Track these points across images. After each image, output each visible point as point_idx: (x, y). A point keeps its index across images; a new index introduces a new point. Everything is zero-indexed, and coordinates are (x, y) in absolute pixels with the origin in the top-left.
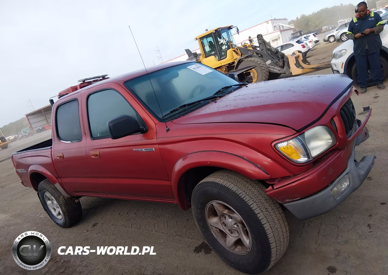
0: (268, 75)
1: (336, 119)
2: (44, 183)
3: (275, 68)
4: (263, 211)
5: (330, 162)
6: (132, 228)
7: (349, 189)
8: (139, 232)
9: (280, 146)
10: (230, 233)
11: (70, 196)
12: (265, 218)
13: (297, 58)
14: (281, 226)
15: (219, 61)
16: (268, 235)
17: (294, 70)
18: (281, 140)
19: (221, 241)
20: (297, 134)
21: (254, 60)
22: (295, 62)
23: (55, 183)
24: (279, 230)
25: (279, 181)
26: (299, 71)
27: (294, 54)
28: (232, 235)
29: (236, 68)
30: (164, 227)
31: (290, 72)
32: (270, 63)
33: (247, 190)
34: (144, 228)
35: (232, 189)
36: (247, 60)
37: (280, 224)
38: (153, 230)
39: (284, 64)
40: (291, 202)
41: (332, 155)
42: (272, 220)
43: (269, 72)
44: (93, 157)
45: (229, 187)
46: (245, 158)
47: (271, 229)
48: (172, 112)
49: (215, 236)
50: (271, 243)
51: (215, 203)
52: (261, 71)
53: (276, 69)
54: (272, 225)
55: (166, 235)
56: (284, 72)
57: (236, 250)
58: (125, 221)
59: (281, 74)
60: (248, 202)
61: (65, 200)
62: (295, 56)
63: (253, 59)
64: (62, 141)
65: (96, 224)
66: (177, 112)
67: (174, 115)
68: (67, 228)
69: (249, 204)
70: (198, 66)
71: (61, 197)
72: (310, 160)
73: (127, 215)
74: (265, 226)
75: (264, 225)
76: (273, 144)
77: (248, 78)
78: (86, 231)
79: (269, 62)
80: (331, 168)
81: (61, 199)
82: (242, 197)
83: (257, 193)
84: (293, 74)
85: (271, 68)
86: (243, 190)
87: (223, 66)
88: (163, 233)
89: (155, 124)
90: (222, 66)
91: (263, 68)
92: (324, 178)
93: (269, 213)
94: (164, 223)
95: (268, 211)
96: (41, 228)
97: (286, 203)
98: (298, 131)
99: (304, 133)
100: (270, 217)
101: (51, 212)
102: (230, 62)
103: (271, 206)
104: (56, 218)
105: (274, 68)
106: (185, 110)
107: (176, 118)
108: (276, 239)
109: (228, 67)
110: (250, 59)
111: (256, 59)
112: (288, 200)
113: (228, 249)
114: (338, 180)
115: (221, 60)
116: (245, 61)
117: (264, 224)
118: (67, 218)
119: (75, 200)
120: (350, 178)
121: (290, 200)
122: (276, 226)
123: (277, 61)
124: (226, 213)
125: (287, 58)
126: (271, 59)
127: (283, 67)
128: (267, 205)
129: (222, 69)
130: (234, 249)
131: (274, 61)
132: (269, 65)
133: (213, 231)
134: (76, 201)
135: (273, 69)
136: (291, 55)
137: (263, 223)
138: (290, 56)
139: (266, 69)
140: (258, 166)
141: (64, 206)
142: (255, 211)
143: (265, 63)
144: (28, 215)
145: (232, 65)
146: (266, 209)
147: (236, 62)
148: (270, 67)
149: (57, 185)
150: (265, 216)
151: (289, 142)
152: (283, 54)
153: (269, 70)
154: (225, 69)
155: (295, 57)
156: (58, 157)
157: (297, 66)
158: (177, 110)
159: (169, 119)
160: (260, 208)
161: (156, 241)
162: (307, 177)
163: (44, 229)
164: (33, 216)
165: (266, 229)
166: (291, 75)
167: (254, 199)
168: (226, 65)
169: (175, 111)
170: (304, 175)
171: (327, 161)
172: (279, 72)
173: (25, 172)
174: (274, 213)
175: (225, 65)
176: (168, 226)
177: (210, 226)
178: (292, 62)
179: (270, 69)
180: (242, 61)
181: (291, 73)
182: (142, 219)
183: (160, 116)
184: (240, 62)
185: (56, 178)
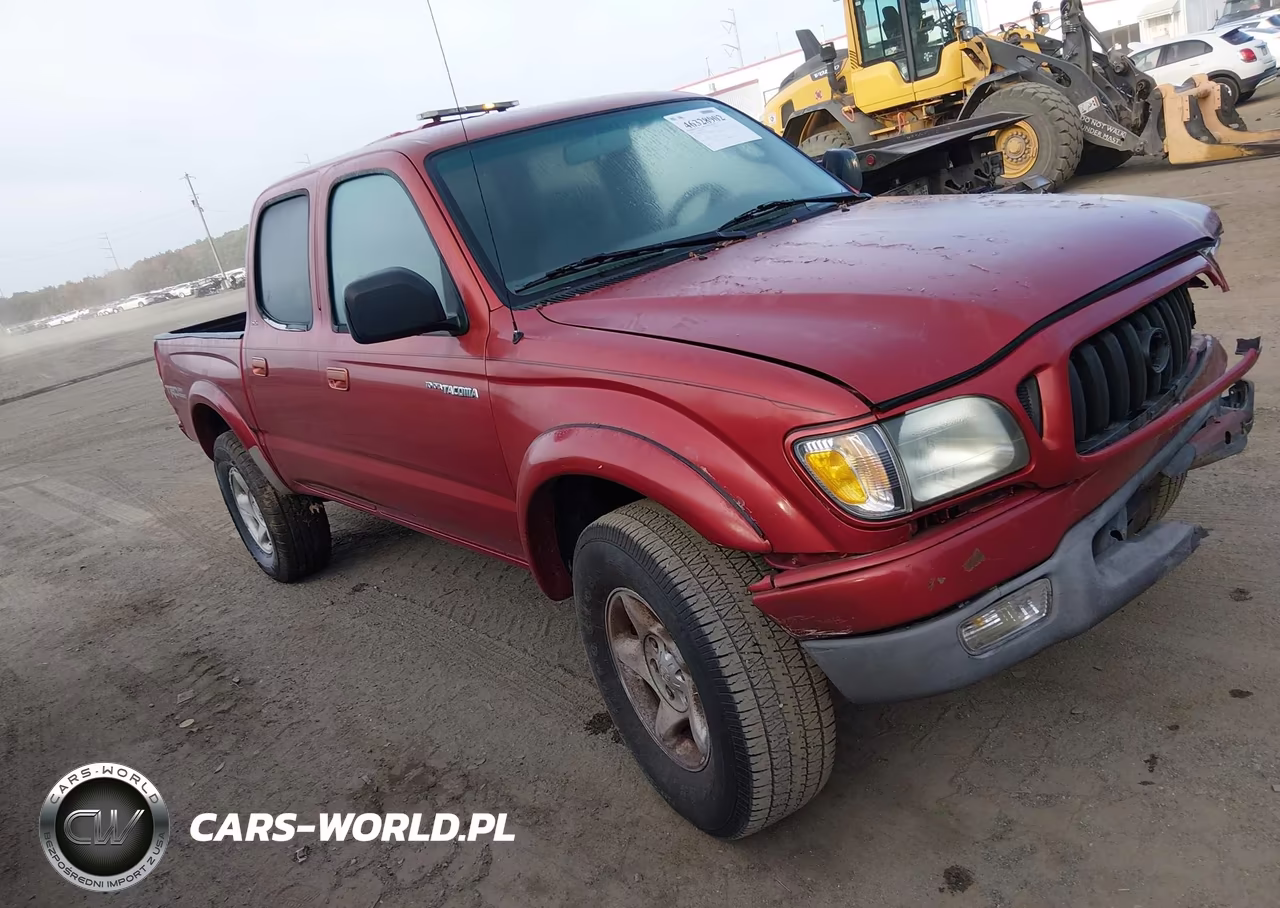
0: (1080, 153)
1: (1046, 382)
2: (227, 439)
3: (1110, 129)
4: (743, 651)
5: (982, 527)
6: (450, 617)
7: (1039, 629)
8: (464, 634)
9: (811, 449)
10: (668, 697)
11: (291, 493)
12: (744, 673)
13: (1197, 103)
14: (802, 708)
15: (909, 82)
16: (745, 730)
17: (1181, 145)
18: (819, 430)
19: (643, 714)
20: (872, 418)
21: (1033, 91)
22: (1187, 116)
23: (249, 444)
24: (791, 717)
25: (800, 564)
26: (1197, 150)
27: (1191, 82)
28: (672, 703)
29: (967, 114)
30: (536, 635)
31: (1163, 149)
32: (1094, 107)
33: (710, 573)
34: (482, 624)
35: (662, 565)
36: (1009, 89)
37: (798, 701)
38: (505, 636)
39: (1145, 117)
40: (820, 638)
41: (1004, 505)
42: (770, 685)
43: (1086, 143)
44: (334, 386)
45: (655, 555)
46: (705, 470)
47: (761, 711)
48: (551, 276)
49: (629, 695)
50: (754, 755)
51: (626, 596)
52: (1056, 134)
53: (1113, 135)
54: (766, 698)
55: (532, 659)
56: (1141, 149)
57: (679, 751)
58: (441, 592)
59: (1128, 154)
60: (698, 615)
61: (278, 500)
62: (1193, 92)
63: (1029, 87)
64: (267, 320)
65: (363, 585)
66: (572, 278)
67: (559, 287)
68: (286, 582)
69: (702, 621)
70: (709, 115)
71: (269, 488)
72: (902, 511)
73: (453, 576)
74: (737, 698)
75: (735, 696)
76: (791, 438)
77: (984, 161)
78: (328, 603)
79: (1089, 105)
80: (977, 549)
81: (266, 496)
82: (685, 594)
83: (741, 590)
84: (1173, 159)
85: (1095, 128)
86: (696, 572)
87: (922, 102)
88: (525, 650)
89: (490, 311)
90: (916, 103)
91: (1063, 125)
92: (941, 581)
93: (762, 661)
94: (541, 622)
95: (761, 653)
96: (220, 570)
97: (806, 639)
98: (875, 408)
99: (902, 414)
100: (763, 673)
101: (245, 528)
102: (950, 89)
103: (777, 637)
104: (259, 548)
105: (1104, 130)
106: (601, 275)
107: (554, 301)
108: (772, 745)
109: (938, 108)
110: (1018, 86)
111: (1045, 90)
112: (813, 632)
113: (658, 743)
114: (995, 594)
115: (917, 78)
116: (1003, 91)
117: (735, 692)
118: (281, 555)
119: (308, 505)
120: (1056, 592)
121: (820, 633)
122: (781, 706)
123: (1125, 103)
124: (656, 633)
125: (1161, 98)
126: (1100, 95)
127: (1138, 130)
128: (761, 634)
129: (915, 112)
130: (674, 747)
131: (1111, 103)
132: (1088, 114)
133: (625, 680)
134: (312, 508)
135: (1100, 133)
136: (1177, 88)
137: (733, 688)
138: (1173, 89)
139: (1074, 131)
140: (738, 503)
141: (276, 519)
142: (714, 646)
143: (1072, 108)
144: (203, 522)
145: (956, 103)
146: (757, 644)
147: (970, 91)
148: (1089, 125)
149: (255, 453)
150: (745, 667)
151: (842, 440)
152: (1147, 82)
153: (1085, 133)
154: (928, 114)
155: (1191, 97)
156: (256, 367)
157: (1194, 131)
158: (572, 270)
159: (533, 303)
160: (736, 639)
161: (498, 672)
162: (881, 567)
163: (226, 574)
164: (216, 528)
165: (739, 710)
166: (1163, 165)
167: (720, 607)
168: (934, 99)
169: (562, 272)
170: (873, 557)
171: (974, 523)
172: (1121, 147)
173: (183, 396)
174: (782, 663)
175: (929, 100)
176: (547, 633)
177: (619, 664)
178: (1176, 114)
179: (1089, 130)
180: (992, 91)
181: (1167, 154)
182: (488, 598)
183: (513, 286)
184: (983, 92)
185: (255, 431)
